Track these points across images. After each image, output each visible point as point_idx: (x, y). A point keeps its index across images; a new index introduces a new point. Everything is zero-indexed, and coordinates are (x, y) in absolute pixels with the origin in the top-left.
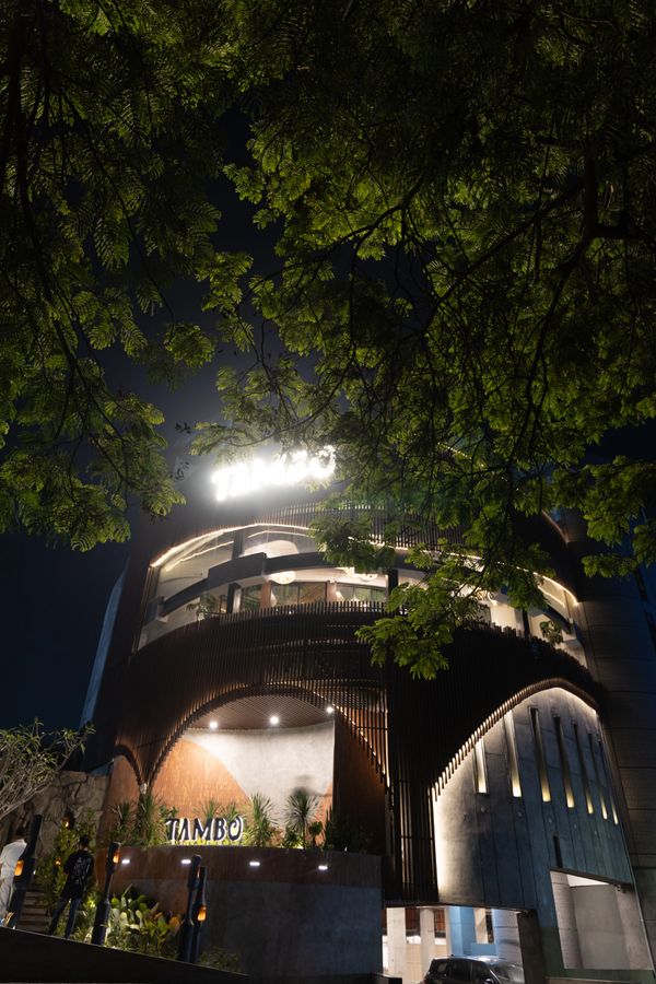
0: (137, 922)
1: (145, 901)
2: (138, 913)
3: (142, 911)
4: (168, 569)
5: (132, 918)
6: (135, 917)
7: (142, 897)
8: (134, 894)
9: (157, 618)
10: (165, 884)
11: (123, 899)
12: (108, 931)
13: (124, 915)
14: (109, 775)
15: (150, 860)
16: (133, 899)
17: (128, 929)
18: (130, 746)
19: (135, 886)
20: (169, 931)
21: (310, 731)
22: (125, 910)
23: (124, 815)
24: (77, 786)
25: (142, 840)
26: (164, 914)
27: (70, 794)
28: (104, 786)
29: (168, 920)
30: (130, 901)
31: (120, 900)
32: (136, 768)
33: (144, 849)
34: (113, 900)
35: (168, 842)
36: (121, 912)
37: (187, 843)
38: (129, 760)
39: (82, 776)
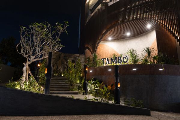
0: (97, 87)
1: (99, 81)
2: (97, 85)
3: (98, 84)
4: (91, 3)
5: (95, 86)
6: (96, 86)
7: (97, 80)
8: (95, 79)
9: (90, 15)
10: (104, 77)
11: (92, 81)
12: (89, 90)
13: (93, 85)
14: (85, 54)
15: (98, 70)
16: (95, 81)
17: (95, 89)
18: (88, 46)
19: (95, 78)
20: (108, 90)
21: (139, 37)
22: (93, 84)
23: (89, 60)
24: (78, 57)
25: (95, 65)
26: (105, 85)
27: (76, 59)
28: (84, 57)
29: (107, 87)
30: (94, 81)
31: (91, 81)
32: (91, 51)
33: (96, 67)
34: (89, 81)
35: (103, 65)
36: (92, 85)
37: (109, 65)
38: (89, 50)
39: (78, 55)
